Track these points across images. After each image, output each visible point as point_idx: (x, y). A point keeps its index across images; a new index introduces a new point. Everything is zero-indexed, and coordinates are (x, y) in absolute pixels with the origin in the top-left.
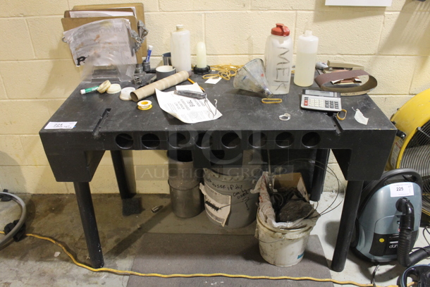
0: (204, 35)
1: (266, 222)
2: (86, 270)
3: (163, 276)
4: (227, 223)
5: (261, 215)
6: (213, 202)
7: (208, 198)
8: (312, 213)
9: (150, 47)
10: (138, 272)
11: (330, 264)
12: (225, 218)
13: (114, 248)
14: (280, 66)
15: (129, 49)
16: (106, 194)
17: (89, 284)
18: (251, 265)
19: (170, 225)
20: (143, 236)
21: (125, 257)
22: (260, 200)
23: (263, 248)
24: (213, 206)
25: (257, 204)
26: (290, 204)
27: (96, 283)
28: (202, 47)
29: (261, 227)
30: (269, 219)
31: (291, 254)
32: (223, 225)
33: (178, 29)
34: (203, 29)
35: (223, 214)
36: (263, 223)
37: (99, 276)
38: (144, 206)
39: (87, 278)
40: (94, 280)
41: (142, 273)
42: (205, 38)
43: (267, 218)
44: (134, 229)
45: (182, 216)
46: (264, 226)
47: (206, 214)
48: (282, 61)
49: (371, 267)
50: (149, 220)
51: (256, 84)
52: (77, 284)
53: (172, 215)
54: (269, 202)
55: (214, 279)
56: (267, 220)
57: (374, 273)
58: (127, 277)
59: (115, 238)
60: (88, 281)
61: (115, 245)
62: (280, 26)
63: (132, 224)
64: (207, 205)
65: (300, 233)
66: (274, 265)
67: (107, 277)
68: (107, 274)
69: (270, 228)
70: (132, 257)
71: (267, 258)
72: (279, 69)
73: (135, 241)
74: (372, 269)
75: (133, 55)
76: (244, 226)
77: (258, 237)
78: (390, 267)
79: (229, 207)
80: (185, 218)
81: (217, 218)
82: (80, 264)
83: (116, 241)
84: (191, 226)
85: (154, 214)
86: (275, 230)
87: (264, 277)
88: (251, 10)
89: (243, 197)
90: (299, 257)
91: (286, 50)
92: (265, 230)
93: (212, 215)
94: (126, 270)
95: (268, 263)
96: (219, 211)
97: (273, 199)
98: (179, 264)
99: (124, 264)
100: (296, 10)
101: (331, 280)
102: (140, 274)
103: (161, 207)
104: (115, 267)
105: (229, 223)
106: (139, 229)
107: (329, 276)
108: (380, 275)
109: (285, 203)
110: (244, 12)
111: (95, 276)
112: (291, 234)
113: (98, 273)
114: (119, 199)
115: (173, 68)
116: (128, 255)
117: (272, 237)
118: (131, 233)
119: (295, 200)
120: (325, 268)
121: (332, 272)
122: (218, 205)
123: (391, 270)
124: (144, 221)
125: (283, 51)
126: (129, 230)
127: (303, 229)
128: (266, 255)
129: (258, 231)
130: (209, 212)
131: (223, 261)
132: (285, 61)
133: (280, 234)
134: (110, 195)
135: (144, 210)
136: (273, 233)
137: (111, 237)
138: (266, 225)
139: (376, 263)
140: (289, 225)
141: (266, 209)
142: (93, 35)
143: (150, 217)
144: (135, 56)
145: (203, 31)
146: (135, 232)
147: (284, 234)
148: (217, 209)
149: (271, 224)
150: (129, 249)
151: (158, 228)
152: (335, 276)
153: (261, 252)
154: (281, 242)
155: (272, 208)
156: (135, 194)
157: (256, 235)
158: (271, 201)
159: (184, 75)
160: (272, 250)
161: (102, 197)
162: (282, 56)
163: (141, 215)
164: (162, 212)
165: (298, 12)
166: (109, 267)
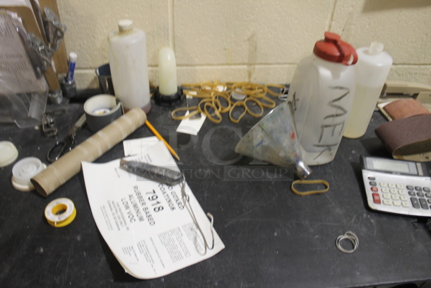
0: (170, 33)
9: (73, 56)
14: (329, 121)
15: (29, 66)
28: (168, 58)
33: (121, 30)
34: (170, 21)
42: (174, 37)
48: (334, 111)
51: (282, 154)
62: (331, 40)
72: (326, 126)
75: (38, 76)
91: (343, 92)
115: (118, 101)
125: (339, 93)
132: (339, 112)
144: (43, 79)
145: (170, 26)
159: (136, 117)
162: (336, 103)
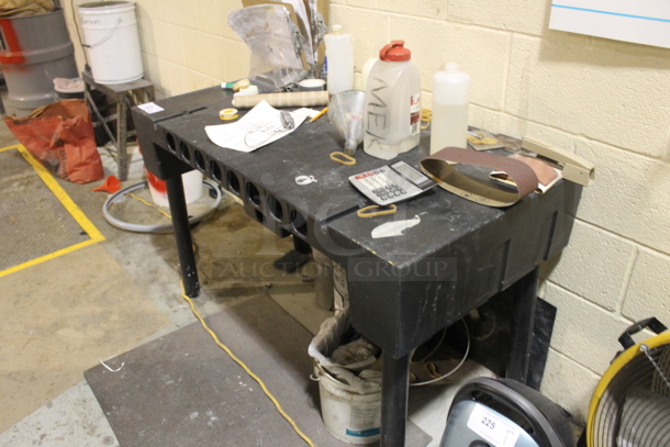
13: (224, 289)
17: (167, 304)
20: (261, 295)
27: (171, 307)
37: (179, 303)
39: (172, 298)
40: (174, 303)
41: (207, 325)
44: (263, 284)
52: (160, 298)
55: (250, 380)
60: (170, 300)
61: (230, 287)
67: (184, 308)
68: (186, 306)
70: (225, 307)
85: (301, 283)
88: (447, 20)
100: (512, 31)
106: (267, 286)
110: (437, 22)
116: (224, 303)
118: (257, 285)
124: (282, 283)
126: (259, 282)
135: (301, 272)
137: (237, 278)
142: (261, 22)
143: (293, 283)
150: (233, 299)
165: (515, 35)
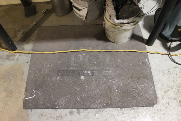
1: (110, 19)
2: (7, 52)
3: (50, 53)
4: (86, 18)
5: (107, 14)
6: (77, 6)
7: (74, 4)
8: (140, 13)
10: (36, 51)
11: (145, 42)
12: (85, 15)
13: (22, 38)
16: (14, 5)
17: (10, 60)
18: (101, 43)
19: (53, 21)
20: (38, 29)
21: (28, 43)
22: (106, 4)
23: (108, 33)
24: (77, 9)
25: (104, 7)
26: (126, 7)
27: (14, 60)
29: (107, 22)
30: (112, 17)
31: (125, 37)
32: (84, 19)
35: (83, 13)
36: (108, 19)
37: (14, 56)
38: (37, 10)
39: (8, 57)
40: (12, 58)
41: (38, 52)
43: (110, 16)
44: (32, 25)
45: (60, 15)
46: (109, 22)
47: (74, 13)
49: (168, 43)
50: (41, 19)
52: (3, 61)
53: (54, 14)
54: (112, 6)
55: (79, 53)
56: (111, 18)
57: (170, 46)
58: (30, 55)
59: (22, 31)
60: (9, 59)
61: (22, 35)
63: (31, 22)
64: (73, 8)
65: (131, 26)
66: (114, 43)
67: (19, 56)
68: (19, 54)
69: (112, 22)
70: (32, 42)
71: (110, 39)
73: (34, 32)
74: (169, 44)
76: (96, 19)
77: (105, 27)
78: (178, 43)
79: (87, 8)
80: (62, 16)
81: (80, 15)
82: (3, 50)
83: (23, 33)
84: (65, 21)
85: (44, 15)
86: (116, 24)
87: (108, 51)
89: (95, 2)
90: (129, 38)
92: (110, 24)
93: (77, 13)
94: (29, 51)
95: (110, 41)
96: (81, 11)
97: (115, 3)
98: (59, 45)
99: (28, 47)
101: (147, 51)
102: (37, 53)
103: (47, 10)
104: (23, 49)
105: (87, 18)
106: (35, 25)
107: (145, 49)
108: (173, 48)
109: (122, 6)
111: (12, 56)
112: (126, 26)
113: (14, 54)
114: (22, 7)
116: (30, 41)
117: (114, 28)
118: (31, 27)
119: (129, 4)
120: (143, 44)
121: (147, 46)
122: (80, 8)
123: (179, 45)
124: (38, 19)
126: (30, 25)
127: (134, 23)
128: (110, 37)
129: (105, 23)
130: (75, 12)
131: (84, 41)
133: (119, 27)
134: (17, 5)
135: (38, 12)
136: (114, 26)
137: (19, 31)
138: (110, 21)
139: (171, 41)
140: (125, 21)
141: (110, 10)
143: (41, 17)
146: (33, 27)
147: (121, 27)
148: (79, 10)
149: (114, 21)
150: (31, 38)
151: (46, 23)
152: (148, 48)
153: (107, 35)
154: (119, 31)
155: (114, 10)
156: (32, 3)
157: (103, 26)
158: (114, 5)
160: (113, 35)
161: (12, 6)
163: (36, 16)
164: (48, 13)
166: (19, 50)
